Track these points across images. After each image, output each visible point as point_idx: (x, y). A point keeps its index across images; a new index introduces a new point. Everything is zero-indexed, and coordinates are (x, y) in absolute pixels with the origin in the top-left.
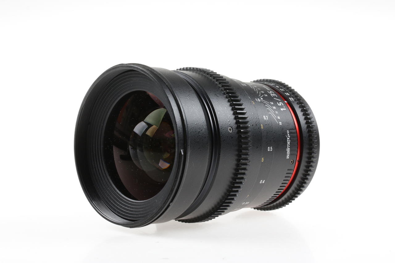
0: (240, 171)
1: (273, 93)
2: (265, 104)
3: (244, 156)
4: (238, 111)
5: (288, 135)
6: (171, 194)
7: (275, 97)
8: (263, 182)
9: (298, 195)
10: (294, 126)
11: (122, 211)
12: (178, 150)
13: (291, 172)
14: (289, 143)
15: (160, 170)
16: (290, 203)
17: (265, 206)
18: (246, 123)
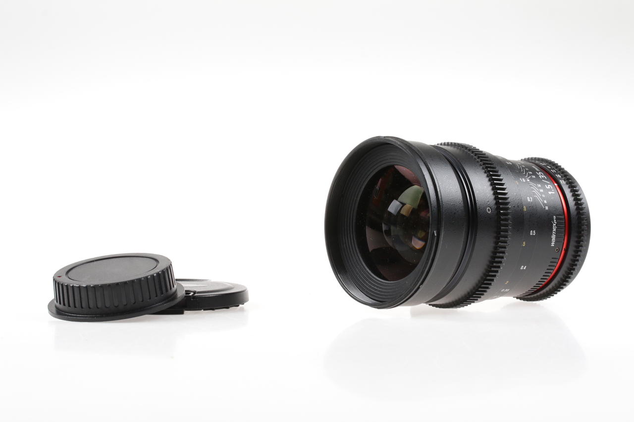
0: (498, 255)
1: (542, 175)
2: (531, 186)
3: (503, 239)
4: (498, 191)
5: (555, 220)
6: (422, 277)
7: (544, 179)
8: (525, 268)
9: (564, 287)
10: (562, 211)
11: (370, 291)
12: (431, 231)
13: (557, 260)
14: (554, 230)
15: (413, 249)
16: (555, 295)
17: (527, 295)
18: (507, 203)
